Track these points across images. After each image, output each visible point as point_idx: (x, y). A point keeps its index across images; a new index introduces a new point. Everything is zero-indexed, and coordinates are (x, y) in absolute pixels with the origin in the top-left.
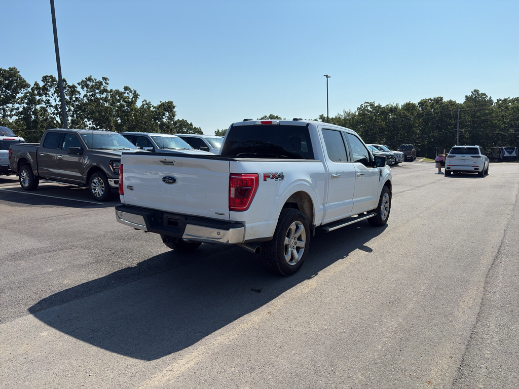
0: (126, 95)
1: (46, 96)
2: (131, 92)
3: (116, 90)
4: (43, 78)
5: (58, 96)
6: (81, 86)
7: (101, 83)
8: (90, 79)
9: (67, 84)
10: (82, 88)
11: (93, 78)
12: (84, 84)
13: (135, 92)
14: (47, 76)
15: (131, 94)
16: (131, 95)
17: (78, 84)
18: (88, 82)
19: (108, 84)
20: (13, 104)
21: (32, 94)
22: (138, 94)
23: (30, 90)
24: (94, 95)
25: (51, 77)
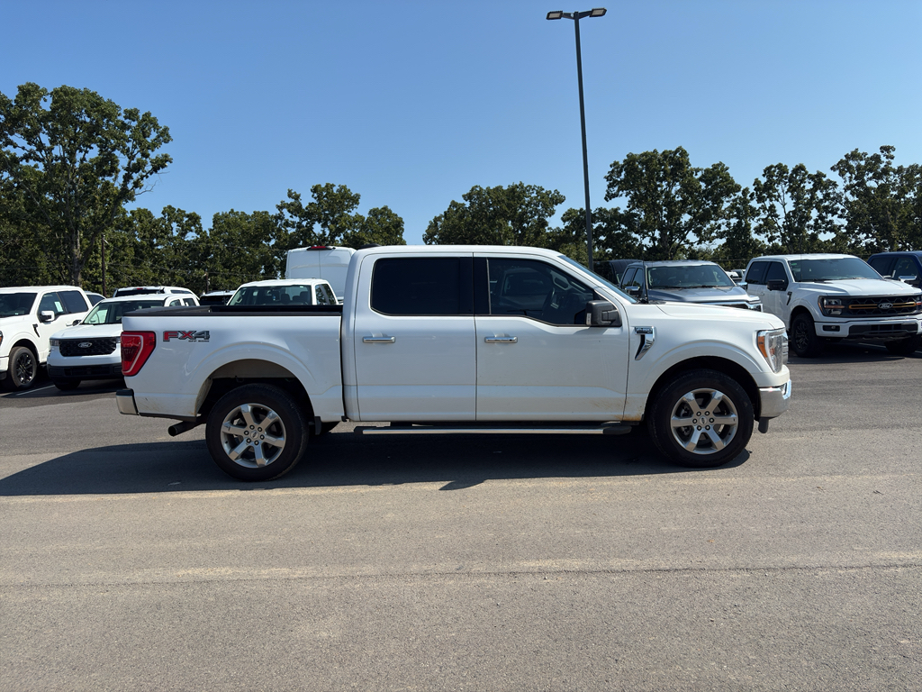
1: (771, 201)
3: (910, 167)
4: (765, 171)
5: (792, 197)
6: (838, 172)
7: (877, 158)
8: (855, 155)
9: (806, 173)
10: (842, 174)
11: (860, 152)
12: (842, 167)
14: (772, 167)
17: (833, 168)
18: (851, 163)
19: (892, 158)
20: (716, 220)
21: (745, 202)
23: (740, 194)
24: (862, 184)
25: (779, 166)
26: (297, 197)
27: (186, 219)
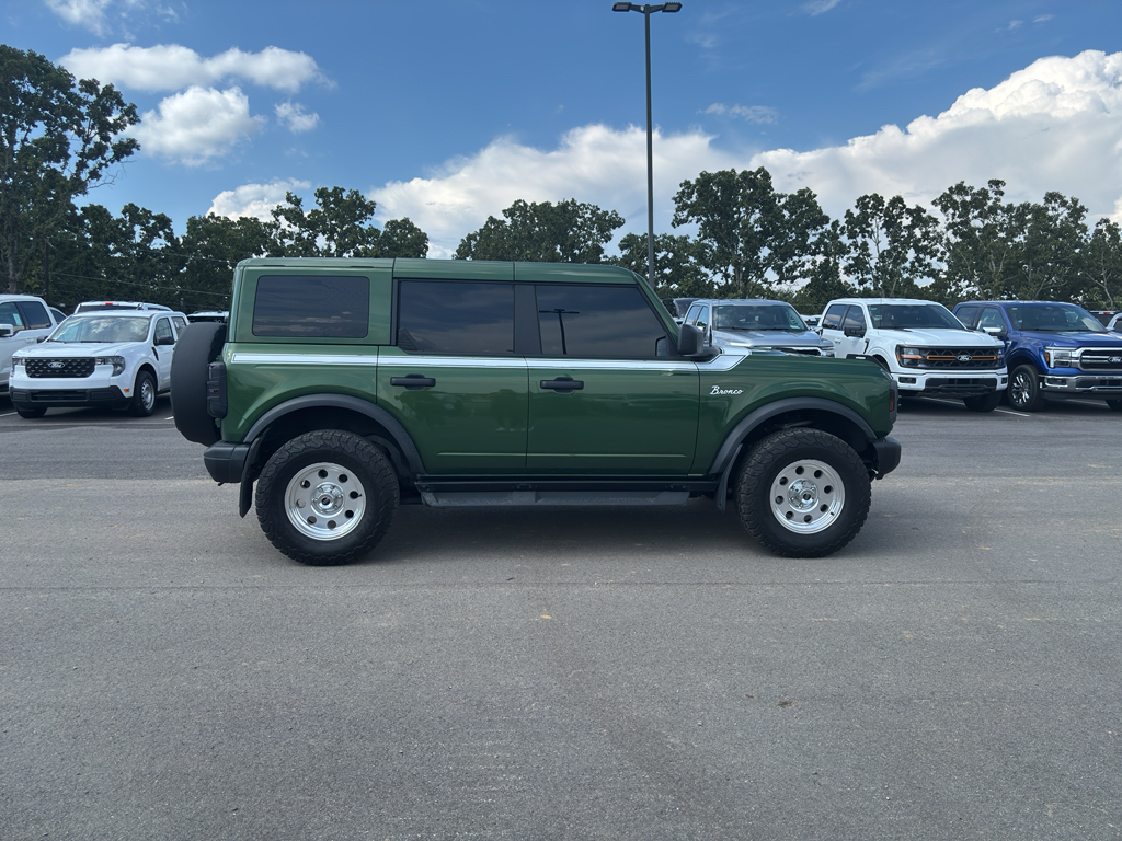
0: (1050, 213)
1: (864, 236)
2: (1064, 204)
3: (1021, 205)
4: (858, 201)
5: (888, 234)
6: (939, 207)
7: (984, 193)
8: (960, 189)
9: (904, 206)
10: (945, 209)
11: (966, 185)
12: (945, 202)
13: (1075, 202)
14: (866, 197)
15: (1061, 209)
16: (1064, 213)
17: (934, 203)
18: (955, 197)
19: (1002, 193)
20: (800, 256)
21: (834, 237)
22: (1082, 207)
23: (828, 227)
24: (966, 223)
25: (875, 197)
26: (298, 202)
27: (153, 222)
